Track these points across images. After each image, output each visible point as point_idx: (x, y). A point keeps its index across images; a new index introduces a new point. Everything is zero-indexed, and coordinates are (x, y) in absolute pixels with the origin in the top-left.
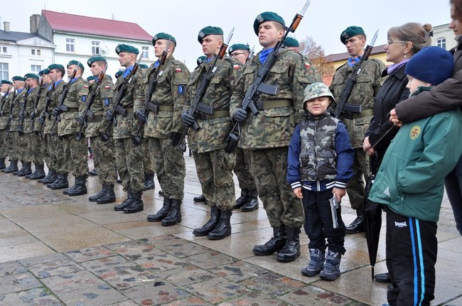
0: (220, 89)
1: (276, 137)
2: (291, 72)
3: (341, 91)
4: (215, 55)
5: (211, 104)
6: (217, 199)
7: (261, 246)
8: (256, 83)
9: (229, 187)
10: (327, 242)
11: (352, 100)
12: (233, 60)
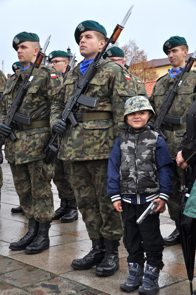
0: (37, 99)
1: (95, 150)
2: (111, 84)
3: (162, 102)
4: (31, 64)
5: (28, 114)
6: (36, 211)
7: (80, 260)
8: (75, 95)
9: (48, 198)
10: (145, 256)
11: (173, 111)
12: (51, 68)
